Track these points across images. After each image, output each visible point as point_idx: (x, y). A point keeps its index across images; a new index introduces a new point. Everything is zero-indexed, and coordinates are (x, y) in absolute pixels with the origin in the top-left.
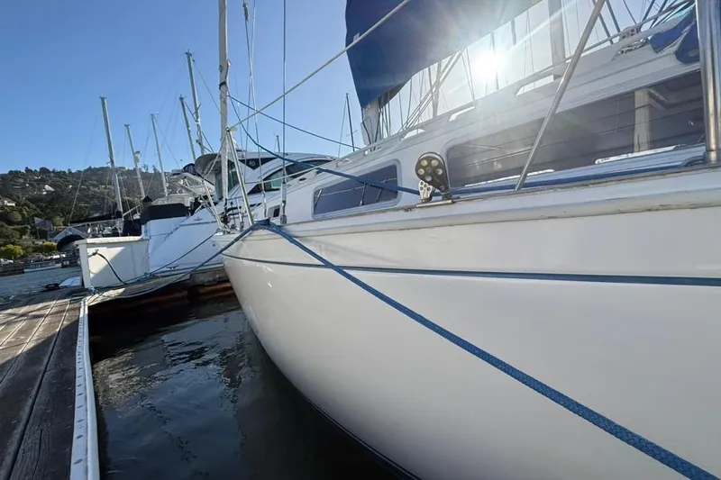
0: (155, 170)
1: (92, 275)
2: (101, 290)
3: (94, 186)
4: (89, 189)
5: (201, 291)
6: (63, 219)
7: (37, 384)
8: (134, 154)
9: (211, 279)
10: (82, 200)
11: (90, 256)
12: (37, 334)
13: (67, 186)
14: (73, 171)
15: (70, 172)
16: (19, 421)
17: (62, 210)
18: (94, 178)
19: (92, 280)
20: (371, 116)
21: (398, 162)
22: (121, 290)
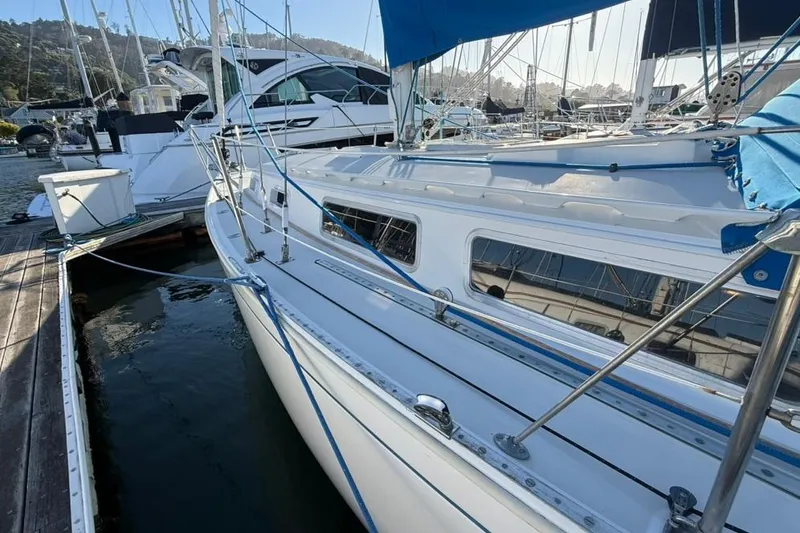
0: (128, 32)
1: (66, 220)
2: (79, 238)
3: (49, 46)
4: (44, 51)
6: (17, 92)
7: (26, 439)
8: (97, 16)
10: (38, 66)
11: (59, 197)
12: (14, 330)
13: (13, 44)
14: (18, 24)
15: (14, 24)
16: (15, 512)
17: (13, 79)
18: (48, 35)
19: (67, 225)
20: (402, 82)
21: (419, 222)
22: (103, 240)
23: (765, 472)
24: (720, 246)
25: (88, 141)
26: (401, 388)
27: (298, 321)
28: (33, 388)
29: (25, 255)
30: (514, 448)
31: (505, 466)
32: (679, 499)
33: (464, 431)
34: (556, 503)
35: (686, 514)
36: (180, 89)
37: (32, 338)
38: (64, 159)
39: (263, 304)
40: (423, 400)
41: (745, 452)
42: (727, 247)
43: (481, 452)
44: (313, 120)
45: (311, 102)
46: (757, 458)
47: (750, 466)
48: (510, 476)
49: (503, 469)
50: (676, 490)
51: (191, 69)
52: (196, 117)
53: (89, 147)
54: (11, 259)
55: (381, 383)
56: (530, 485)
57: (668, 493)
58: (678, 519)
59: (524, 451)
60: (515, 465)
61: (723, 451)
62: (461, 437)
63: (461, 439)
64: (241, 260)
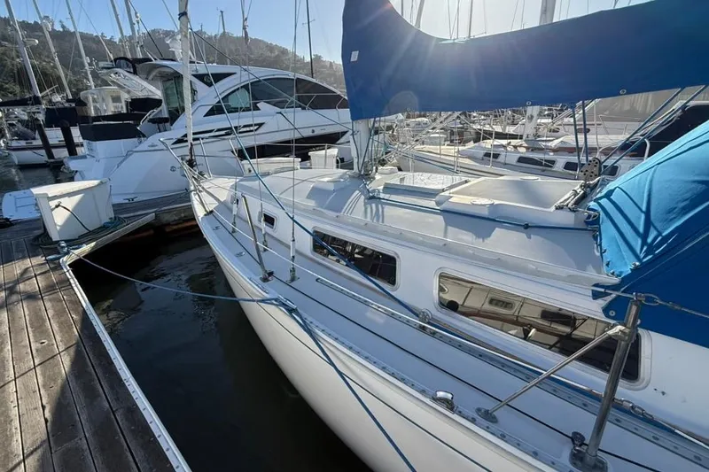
0: (63, 27)
1: (58, 228)
2: (74, 243)
5: (168, 230)
9: (177, 218)
11: (53, 210)
19: (60, 232)
20: (361, 129)
21: (398, 257)
22: (93, 244)
23: (617, 420)
24: (591, 294)
25: (37, 136)
26: (416, 383)
27: (329, 335)
28: (102, 388)
29: (28, 263)
30: (488, 417)
31: (488, 427)
32: (577, 438)
33: (461, 408)
34: (518, 445)
35: (580, 446)
36: (129, 92)
37: (77, 343)
38: (13, 153)
39: (298, 322)
40: (441, 394)
41: (607, 410)
42: (596, 296)
43: (473, 421)
44: (260, 125)
45: (257, 108)
46: (613, 412)
47: (610, 417)
48: (492, 433)
49: (487, 429)
50: (575, 433)
51: (147, 79)
52: (153, 121)
53: (39, 142)
54: (17, 267)
55: (402, 380)
56: (503, 437)
57: (571, 435)
58: (577, 448)
59: (495, 417)
60: (493, 426)
61: (598, 410)
62: (460, 412)
63: (460, 414)
64: (257, 279)
